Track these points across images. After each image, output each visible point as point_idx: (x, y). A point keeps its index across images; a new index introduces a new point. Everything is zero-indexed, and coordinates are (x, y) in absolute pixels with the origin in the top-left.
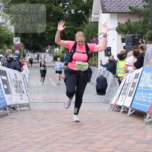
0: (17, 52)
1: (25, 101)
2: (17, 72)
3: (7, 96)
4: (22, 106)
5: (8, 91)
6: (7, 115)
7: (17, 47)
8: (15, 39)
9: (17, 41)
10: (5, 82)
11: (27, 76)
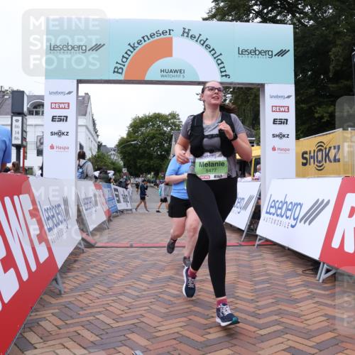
0: (125, 177)
1: (129, 207)
2: (124, 189)
3: (118, 205)
4: (127, 210)
5: (119, 201)
6: (118, 216)
7: (125, 174)
8: (123, 169)
9: (125, 170)
10: (117, 196)
11: (131, 192)
